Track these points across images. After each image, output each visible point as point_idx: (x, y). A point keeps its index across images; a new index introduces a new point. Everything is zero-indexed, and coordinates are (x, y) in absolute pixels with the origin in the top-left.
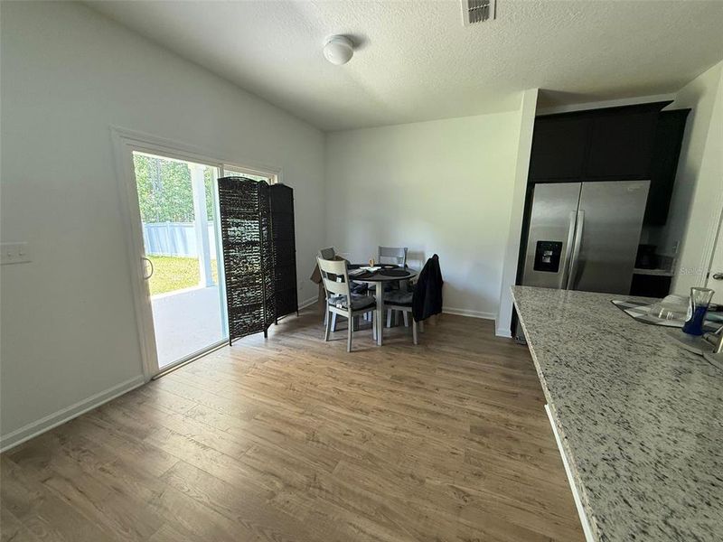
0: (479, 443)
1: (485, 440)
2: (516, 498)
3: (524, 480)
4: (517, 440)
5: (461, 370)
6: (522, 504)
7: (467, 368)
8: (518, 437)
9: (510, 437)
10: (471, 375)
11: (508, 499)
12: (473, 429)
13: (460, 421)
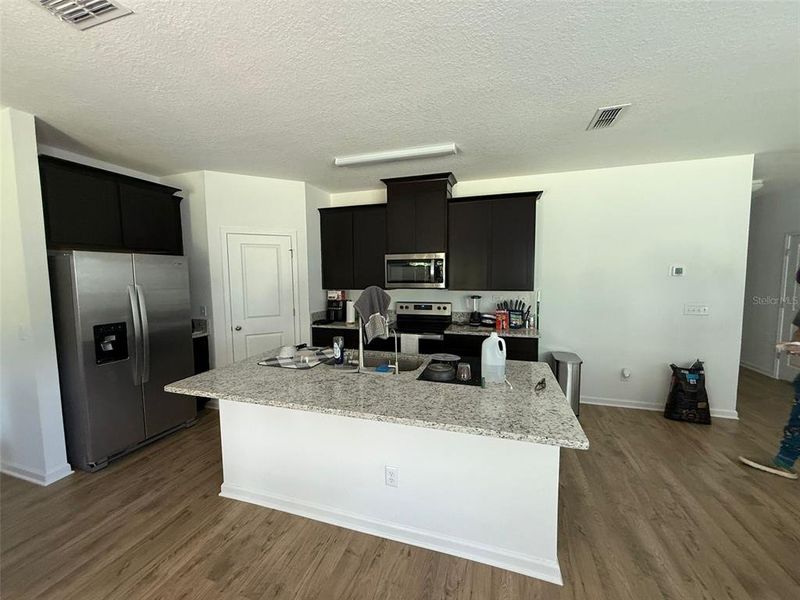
0: (236, 577)
1: (236, 569)
2: (310, 562)
3: (294, 548)
4: (249, 538)
5: (84, 559)
6: (318, 559)
7: (88, 548)
8: (246, 534)
9: (244, 542)
10: (109, 550)
11: (311, 569)
12: (212, 576)
13: (191, 590)
